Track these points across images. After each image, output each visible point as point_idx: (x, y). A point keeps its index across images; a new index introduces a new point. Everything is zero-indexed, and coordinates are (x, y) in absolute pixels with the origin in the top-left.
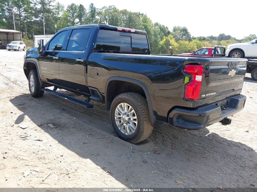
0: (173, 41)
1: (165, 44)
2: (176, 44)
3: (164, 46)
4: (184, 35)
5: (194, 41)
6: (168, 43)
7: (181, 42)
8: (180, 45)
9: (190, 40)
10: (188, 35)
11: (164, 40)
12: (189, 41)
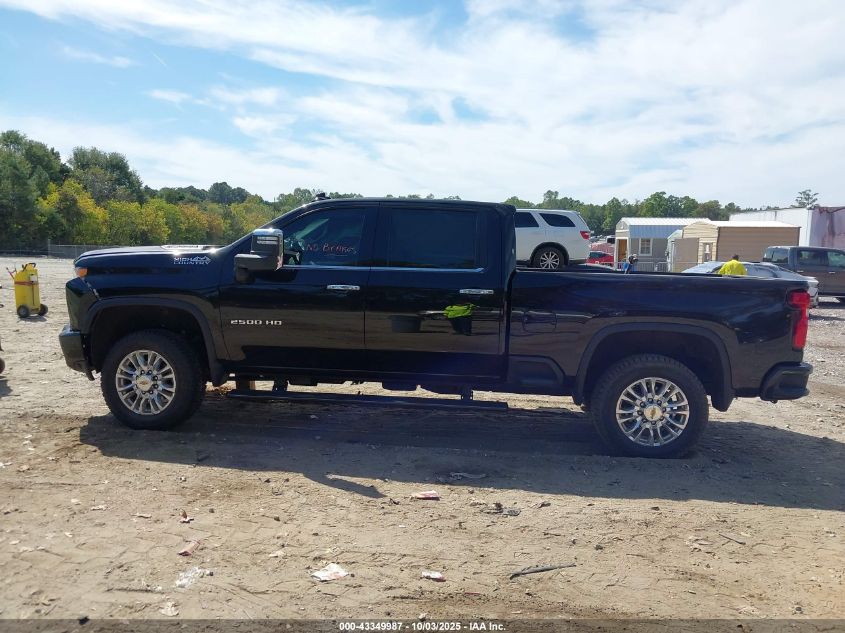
0: (86, 203)
1: (60, 211)
2: (99, 213)
3: (59, 216)
4: (119, 182)
5: (154, 203)
6: (69, 208)
7: (114, 204)
8: (113, 213)
9: (141, 200)
10: (132, 184)
11: (55, 197)
12: (141, 203)
